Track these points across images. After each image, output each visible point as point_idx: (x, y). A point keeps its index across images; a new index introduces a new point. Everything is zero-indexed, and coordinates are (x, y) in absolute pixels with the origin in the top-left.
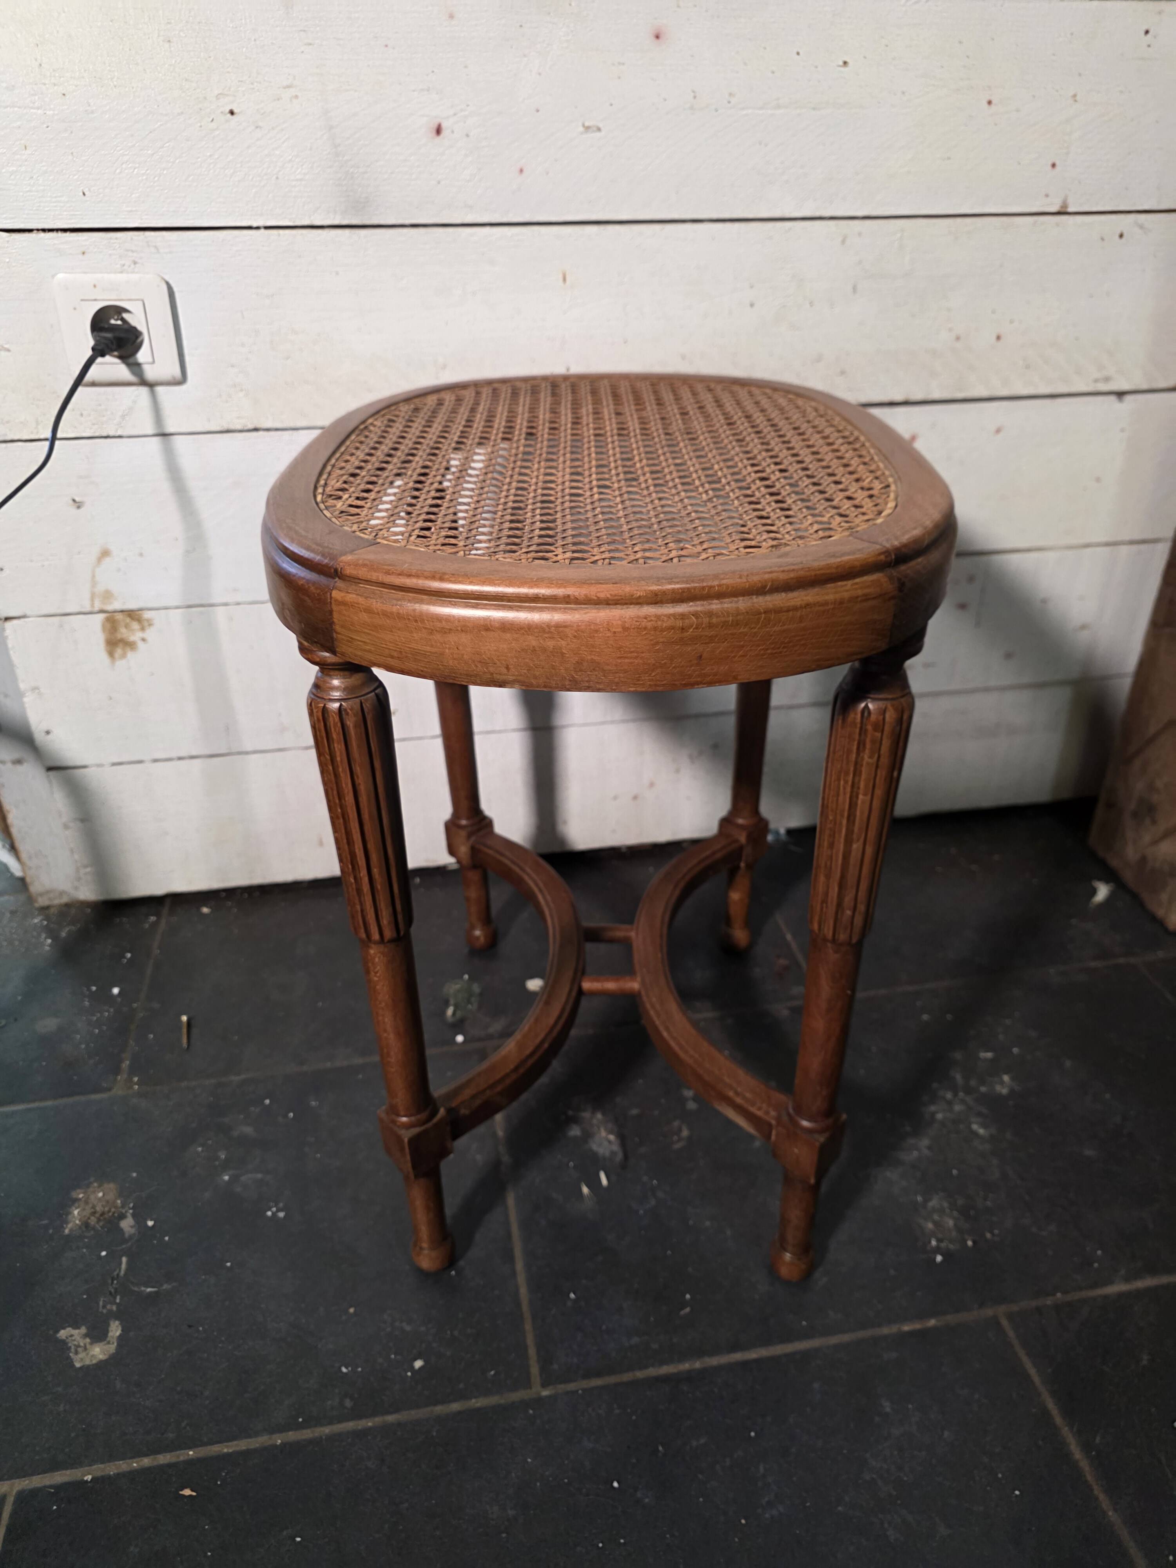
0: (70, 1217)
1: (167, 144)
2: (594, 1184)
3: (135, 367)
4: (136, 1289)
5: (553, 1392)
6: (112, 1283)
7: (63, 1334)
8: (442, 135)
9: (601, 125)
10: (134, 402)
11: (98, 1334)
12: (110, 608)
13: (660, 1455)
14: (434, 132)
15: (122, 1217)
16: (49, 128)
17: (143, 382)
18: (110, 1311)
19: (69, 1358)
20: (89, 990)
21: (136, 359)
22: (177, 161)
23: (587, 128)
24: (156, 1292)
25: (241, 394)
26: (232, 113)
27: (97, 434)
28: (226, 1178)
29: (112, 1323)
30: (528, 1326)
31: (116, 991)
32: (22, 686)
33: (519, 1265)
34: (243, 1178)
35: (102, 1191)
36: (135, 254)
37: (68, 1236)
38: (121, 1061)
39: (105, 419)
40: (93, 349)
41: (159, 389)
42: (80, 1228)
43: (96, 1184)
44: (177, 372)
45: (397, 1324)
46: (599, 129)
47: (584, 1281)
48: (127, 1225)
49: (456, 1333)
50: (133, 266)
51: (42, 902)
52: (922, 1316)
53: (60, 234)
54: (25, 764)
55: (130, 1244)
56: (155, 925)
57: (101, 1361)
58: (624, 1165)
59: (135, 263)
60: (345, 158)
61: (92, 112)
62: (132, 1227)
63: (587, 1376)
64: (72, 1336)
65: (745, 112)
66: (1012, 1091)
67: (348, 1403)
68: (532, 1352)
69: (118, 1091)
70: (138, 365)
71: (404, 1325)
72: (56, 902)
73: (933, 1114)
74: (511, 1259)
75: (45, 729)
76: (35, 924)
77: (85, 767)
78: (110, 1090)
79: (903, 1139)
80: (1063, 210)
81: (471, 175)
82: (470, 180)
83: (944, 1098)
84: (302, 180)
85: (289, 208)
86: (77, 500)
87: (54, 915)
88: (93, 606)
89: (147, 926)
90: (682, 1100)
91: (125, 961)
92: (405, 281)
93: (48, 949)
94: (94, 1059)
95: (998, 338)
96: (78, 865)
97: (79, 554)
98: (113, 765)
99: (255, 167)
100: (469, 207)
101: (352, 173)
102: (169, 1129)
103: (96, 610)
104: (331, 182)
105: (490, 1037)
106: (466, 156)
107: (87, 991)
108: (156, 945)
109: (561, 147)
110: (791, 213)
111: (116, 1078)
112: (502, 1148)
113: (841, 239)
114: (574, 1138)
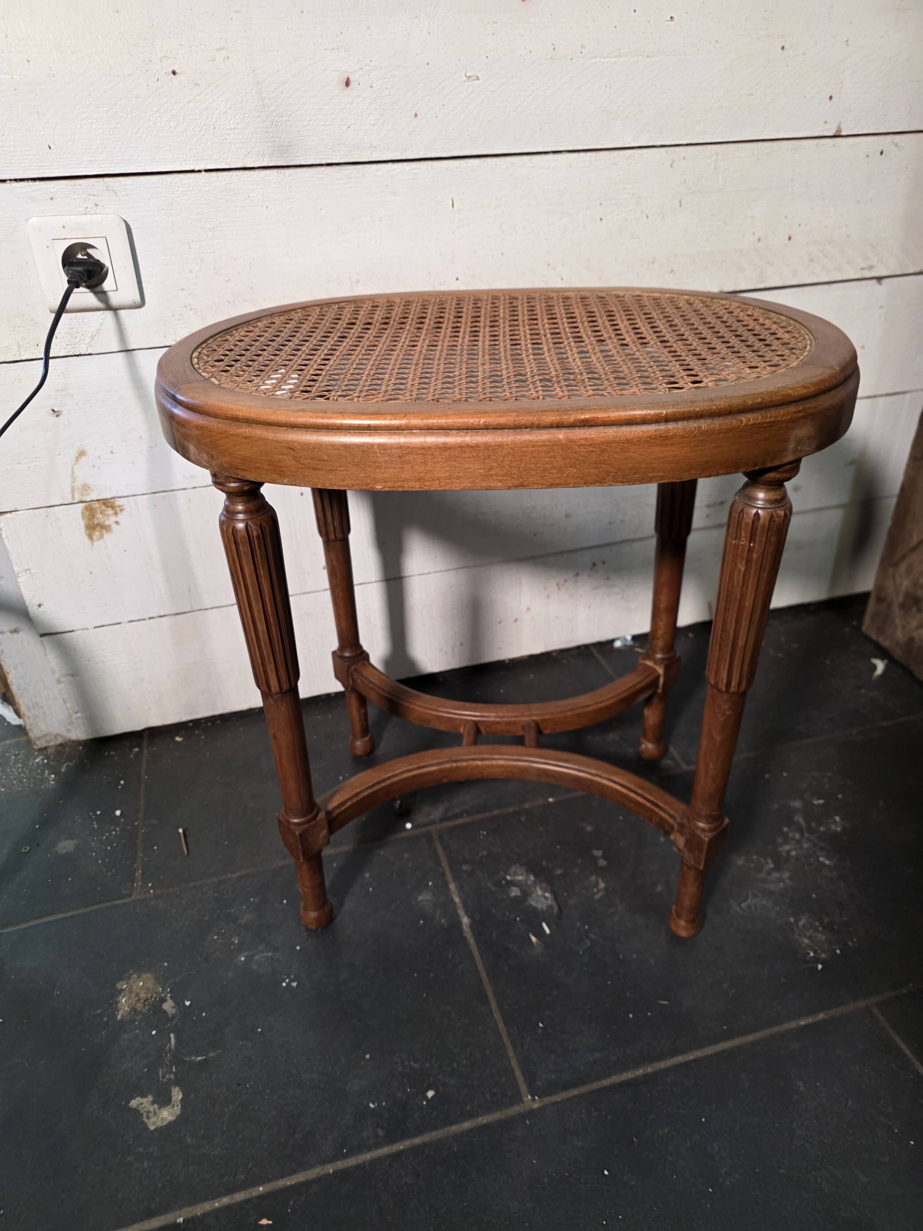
0: (119, 1004)
1: (120, 102)
2: (540, 933)
3: (102, 295)
4: (188, 1059)
5: (541, 1104)
6: (166, 1056)
7: (133, 1103)
8: (350, 87)
9: (479, 75)
10: (102, 324)
11: (164, 1100)
12: (88, 498)
13: (635, 1144)
14: (344, 84)
15: (163, 1000)
16: (17, 91)
17: (109, 307)
18: (170, 1080)
19: (143, 1122)
20: (95, 814)
21: (102, 288)
22: (129, 116)
23: (469, 78)
24: (205, 1060)
25: (191, 313)
26: (174, 73)
27: (70, 354)
28: (243, 959)
29: (173, 1089)
30: (511, 1053)
31: (118, 813)
32: (16, 569)
33: (494, 1005)
34: (256, 958)
35: (142, 980)
36: (96, 198)
37: (121, 1021)
38: (135, 871)
39: (76, 340)
40: (69, 282)
41: (122, 313)
42: (129, 1013)
43: (135, 976)
44: (137, 298)
45: (406, 1063)
46: (478, 79)
47: (547, 1013)
48: (168, 1006)
49: (455, 1065)
50: (95, 208)
51: (40, 744)
52: (813, 1012)
53: (31, 183)
54: (20, 633)
55: (174, 1022)
56: (139, 754)
57: (170, 1122)
58: (560, 916)
59: (97, 205)
60: (271, 109)
61: (54, 76)
62: (172, 1008)
63: (565, 1088)
64: (142, 1104)
65: (593, 61)
66: (844, 829)
67: (381, 1132)
68: (518, 1073)
69: (136, 895)
70: (104, 293)
71: (412, 1063)
72: (52, 743)
73: (788, 852)
74: (486, 1001)
75: (38, 603)
76: (38, 763)
77: (72, 631)
78: (130, 895)
79: (769, 873)
80: (838, 134)
81: (375, 120)
82: (374, 125)
83: (794, 839)
84: (234, 129)
85: (225, 153)
86: (55, 410)
87: (52, 754)
88: (73, 498)
89: (132, 756)
90: (595, 859)
91: (120, 787)
92: (323, 211)
93: (53, 783)
94: (111, 871)
95: (790, 238)
96: (71, 711)
97: (60, 454)
98: (96, 627)
99: (195, 119)
100: (374, 147)
101: (276, 122)
102: (187, 923)
103: (76, 501)
104: (260, 130)
105: (433, 822)
106: (371, 104)
107: (93, 815)
108: (143, 771)
109: (448, 94)
110: (629, 143)
111: (133, 885)
112: (461, 912)
113: (670, 163)
114: (516, 898)
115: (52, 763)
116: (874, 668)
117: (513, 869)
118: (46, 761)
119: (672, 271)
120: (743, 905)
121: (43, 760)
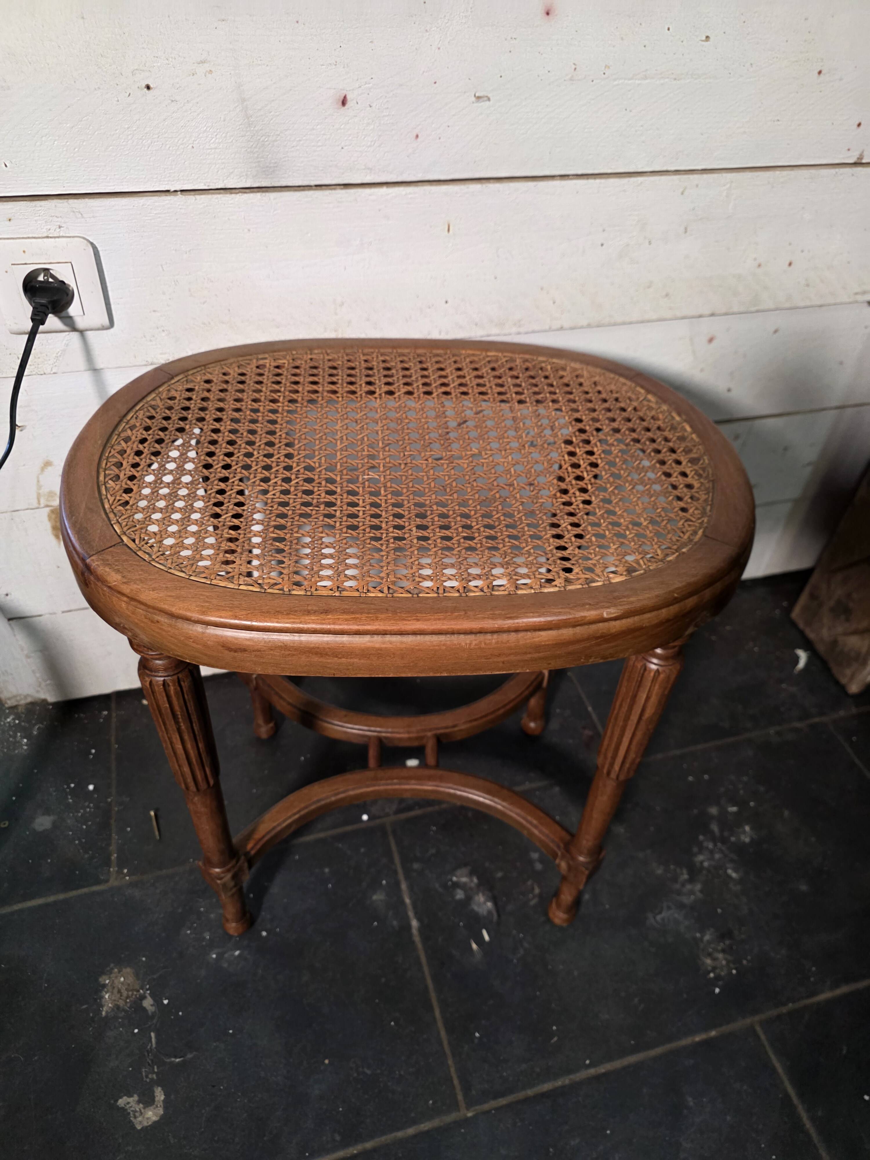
0: (103, 1000)
1: (85, 118)
2: (480, 940)
3: (68, 320)
4: (168, 1060)
5: (474, 1113)
6: (148, 1055)
7: (121, 1102)
8: (347, 106)
9: (490, 95)
10: (67, 345)
11: (148, 1101)
12: (53, 504)
13: (551, 1154)
14: (340, 103)
15: (143, 997)
17: (74, 329)
18: (152, 1079)
19: (131, 1121)
20: (69, 787)
21: (68, 313)
22: (96, 133)
23: (478, 98)
24: (182, 1061)
25: (163, 334)
26: (148, 87)
27: (34, 373)
28: (214, 956)
29: (155, 1089)
30: (450, 1062)
31: (91, 787)
33: (437, 1013)
34: (226, 955)
35: (122, 976)
36: (60, 219)
37: (106, 1016)
38: (110, 855)
39: (40, 360)
40: (33, 318)
41: (89, 334)
42: (113, 1010)
43: (116, 970)
44: (106, 321)
45: (361, 1069)
46: (489, 99)
47: (483, 1022)
48: (148, 1003)
49: (402, 1073)
50: (58, 230)
51: (10, 703)
52: (706, 1029)
55: (155, 1021)
56: (108, 718)
57: (155, 1122)
58: (498, 924)
59: (60, 227)
60: (256, 129)
62: (152, 1005)
63: (495, 1098)
64: (128, 1103)
65: (616, 83)
66: (752, 840)
67: (338, 1138)
68: (456, 1082)
69: (114, 882)
70: (71, 318)
71: (365, 1069)
72: (23, 702)
73: (702, 862)
74: (430, 1009)
75: (5, 593)
76: (9, 723)
77: (40, 616)
78: (107, 881)
79: (683, 885)
80: (859, 161)
81: (372, 141)
82: (370, 146)
83: (707, 848)
84: (216, 148)
85: (204, 174)
86: (19, 425)
87: (22, 713)
88: (39, 503)
89: (102, 720)
90: (531, 862)
91: (91, 756)
92: (309, 235)
93: (25, 747)
94: (88, 853)
95: (790, 264)
96: (40, 680)
97: (24, 465)
98: (63, 612)
99: (172, 138)
100: (369, 169)
101: (263, 141)
102: (162, 916)
103: (42, 505)
104: (243, 150)
105: (387, 815)
106: (368, 124)
107: (67, 788)
108: (113, 739)
109: (454, 115)
110: (643, 168)
111: (109, 870)
112: (411, 914)
113: (681, 190)
114: (460, 901)
115: (23, 724)
116: (797, 659)
117: (459, 872)
118: (17, 722)
119: (667, 295)
120: (659, 917)
121: (14, 719)
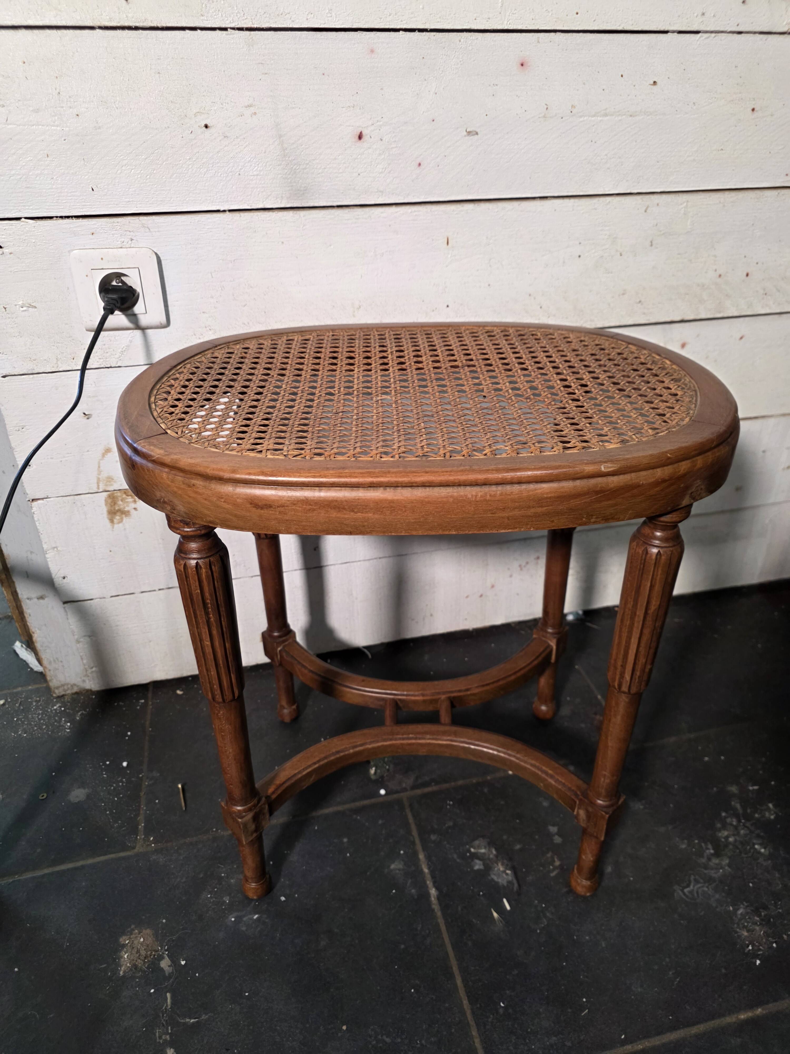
0: (122, 960)
1: (156, 151)
2: (501, 909)
3: (133, 318)
4: (182, 1021)
6: (163, 1016)
8: (362, 140)
9: (478, 130)
10: (131, 342)
12: (111, 488)
14: (357, 137)
15: (161, 958)
16: (66, 141)
17: (138, 327)
18: (166, 1040)
20: (104, 764)
21: (133, 311)
22: (164, 163)
23: (469, 133)
24: (197, 1022)
25: (210, 333)
26: (206, 126)
27: (102, 366)
28: (233, 919)
29: (168, 1051)
30: (474, 1033)
31: (125, 764)
32: (45, 546)
33: (459, 981)
34: (245, 919)
35: (142, 936)
36: (132, 233)
37: (123, 976)
38: (138, 824)
39: (108, 355)
40: (104, 309)
41: (149, 332)
42: (131, 970)
43: (136, 931)
44: (163, 320)
45: (380, 1037)
46: (477, 134)
47: (508, 992)
48: (165, 964)
49: (423, 1042)
50: (130, 242)
51: (58, 692)
52: (751, 1006)
53: (75, 220)
54: (46, 599)
55: (171, 981)
56: (145, 705)
58: (519, 893)
59: (132, 240)
60: (290, 159)
61: (99, 128)
62: (169, 966)
65: (582, 119)
66: (777, 817)
69: (139, 849)
70: (135, 315)
71: (384, 1037)
72: (69, 692)
73: (727, 837)
74: (451, 976)
75: (63, 576)
76: (56, 710)
77: (92, 599)
78: (134, 848)
79: (709, 859)
81: (383, 169)
82: (382, 173)
83: (732, 825)
84: (257, 175)
85: (248, 196)
86: (87, 413)
87: (68, 702)
88: (98, 488)
89: (138, 707)
90: (550, 836)
91: (127, 738)
92: (332, 247)
93: (68, 730)
94: (118, 823)
95: (747, 275)
96: (86, 667)
97: (88, 451)
98: (112, 597)
99: (223, 167)
100: (380, 191)
101: (295, 169)
102: (184, 880)
103: (101, 490)
104: (279, 176)
105: (405, 790)
106: (380, 154)
107: (103, 765)
108: (148, 723)
109: (449, 147)
110: (609, 190)
111: (137, 837)
112: (429, 883)
113: (645, 208)
114: (479, 870)
115: (68, 711)
117: (477, 843)
118: (63, 709)
119: (640, 302)
120: (686, 890)
121: (60, 707)
